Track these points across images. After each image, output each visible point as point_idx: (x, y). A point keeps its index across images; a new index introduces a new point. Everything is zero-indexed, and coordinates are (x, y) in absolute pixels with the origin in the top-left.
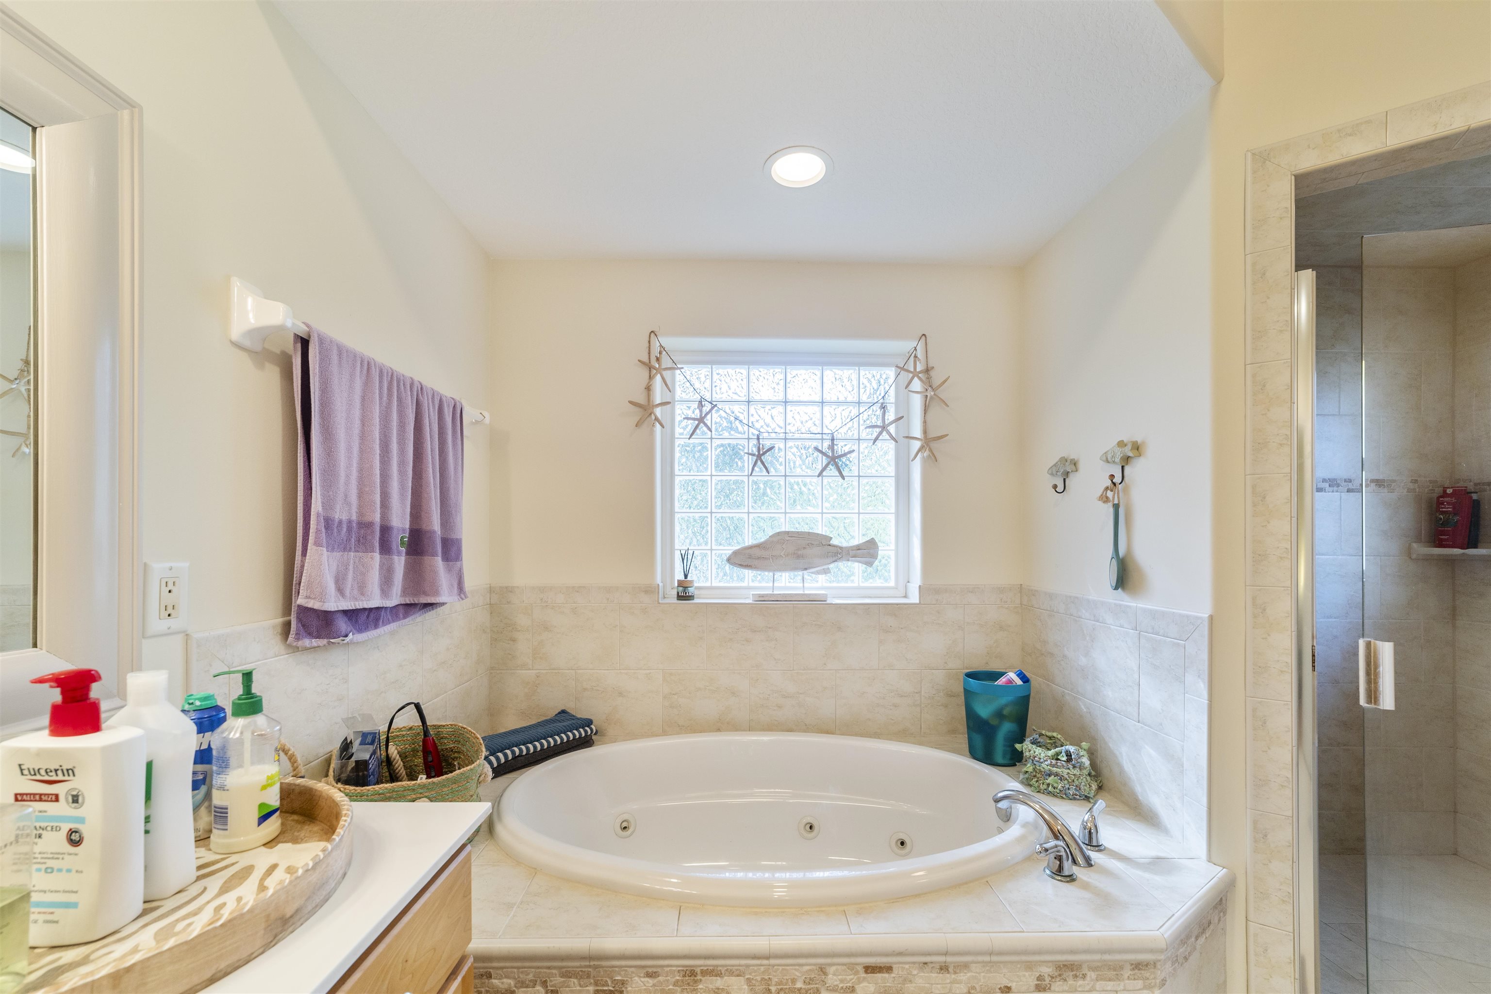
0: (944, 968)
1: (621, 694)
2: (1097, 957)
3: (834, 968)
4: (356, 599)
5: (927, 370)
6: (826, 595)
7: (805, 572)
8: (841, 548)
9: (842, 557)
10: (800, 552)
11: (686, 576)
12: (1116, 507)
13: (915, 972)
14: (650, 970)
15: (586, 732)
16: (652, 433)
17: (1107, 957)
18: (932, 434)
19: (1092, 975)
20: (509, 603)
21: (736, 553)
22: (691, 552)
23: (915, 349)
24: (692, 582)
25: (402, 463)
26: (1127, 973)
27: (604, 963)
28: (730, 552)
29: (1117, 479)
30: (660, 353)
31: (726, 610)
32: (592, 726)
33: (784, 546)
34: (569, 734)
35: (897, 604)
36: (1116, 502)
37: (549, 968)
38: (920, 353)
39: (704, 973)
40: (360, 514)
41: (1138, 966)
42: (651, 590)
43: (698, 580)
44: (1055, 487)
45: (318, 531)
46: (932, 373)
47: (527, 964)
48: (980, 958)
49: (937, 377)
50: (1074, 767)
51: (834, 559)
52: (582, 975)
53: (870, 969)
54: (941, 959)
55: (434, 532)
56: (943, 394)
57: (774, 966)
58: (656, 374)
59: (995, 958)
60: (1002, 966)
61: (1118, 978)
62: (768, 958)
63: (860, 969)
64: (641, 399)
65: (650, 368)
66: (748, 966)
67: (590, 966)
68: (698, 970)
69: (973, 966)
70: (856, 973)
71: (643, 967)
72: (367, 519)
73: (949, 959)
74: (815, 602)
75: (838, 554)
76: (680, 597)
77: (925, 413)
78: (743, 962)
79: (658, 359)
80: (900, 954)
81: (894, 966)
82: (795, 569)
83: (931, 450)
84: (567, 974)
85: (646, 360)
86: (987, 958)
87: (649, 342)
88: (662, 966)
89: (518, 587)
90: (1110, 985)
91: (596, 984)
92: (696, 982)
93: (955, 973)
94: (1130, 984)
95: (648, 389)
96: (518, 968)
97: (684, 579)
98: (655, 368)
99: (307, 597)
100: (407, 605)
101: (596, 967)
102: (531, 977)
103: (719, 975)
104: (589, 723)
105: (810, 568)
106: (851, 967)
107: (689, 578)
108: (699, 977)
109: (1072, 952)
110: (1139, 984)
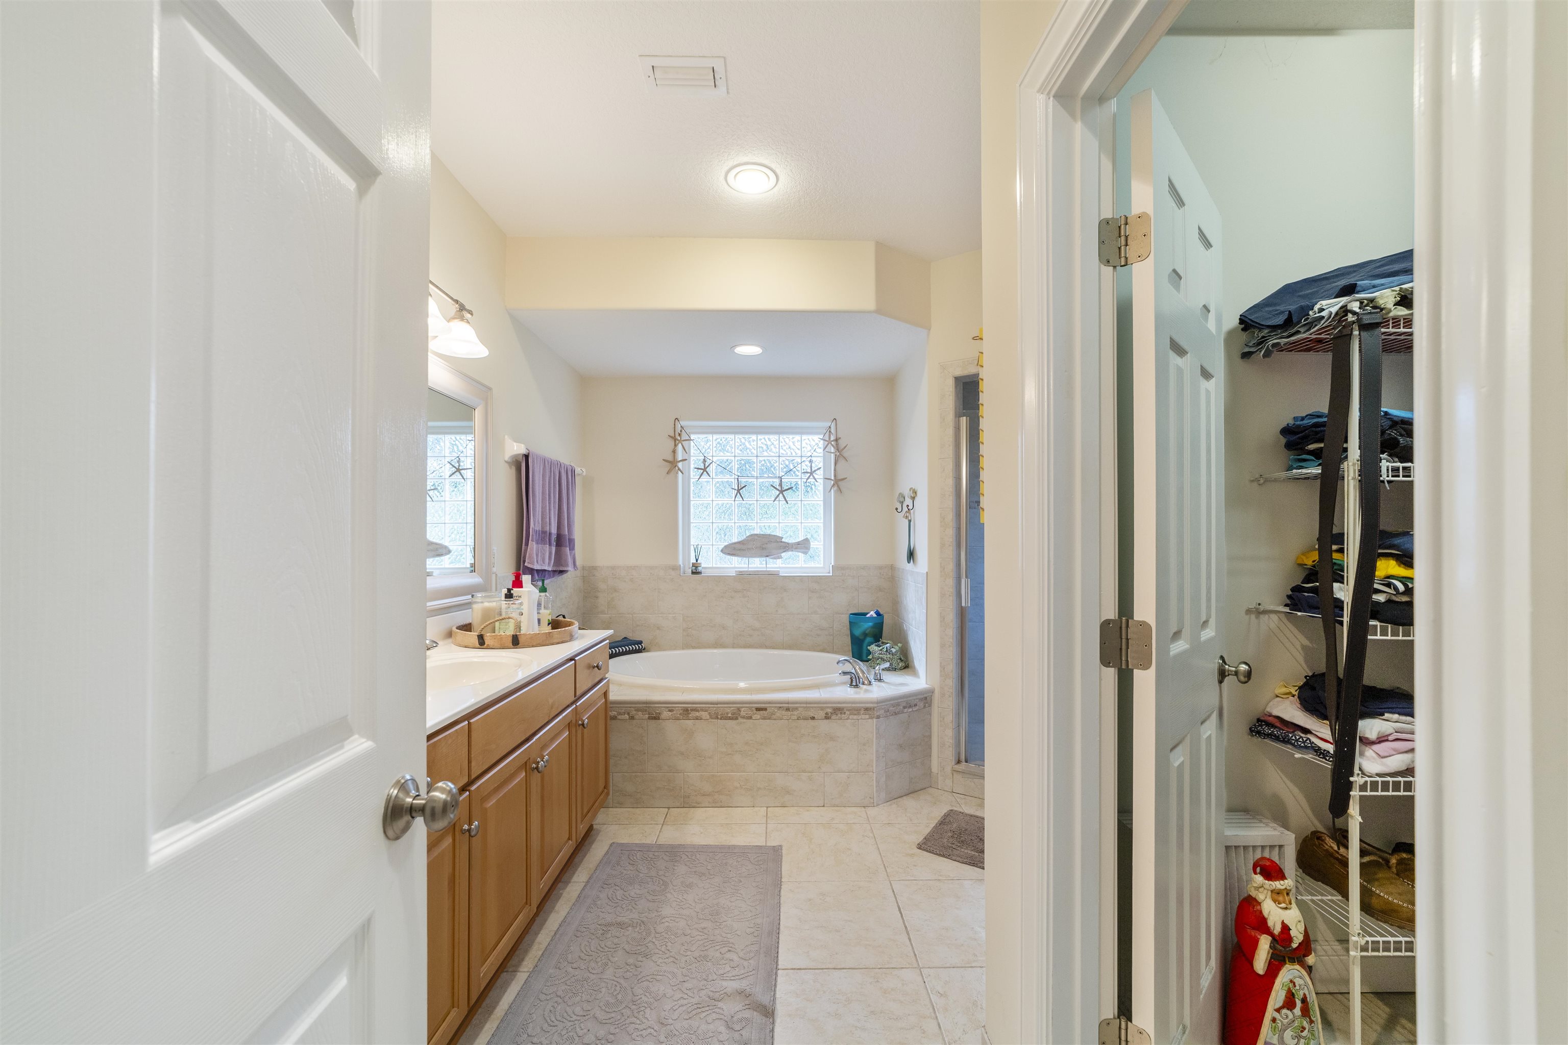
0: (788, 709)
1: (658, 628)
2: (850, 705)
3: (743, 709)
4: (542, 565)
5: (836, 440)
6: (779, 571)
7: (768, 558)
8: (788, 544)
9: (789, 549)
10: (764, 546)
11: (697, 561)
12: (910, 521)
13: (776, 711)
14: (670, 709)
15: (639, 647)
16: (676, 477)
17: (853, 705)
18: (840, 477)
19: (848, 713)
20: (594, 575)
21: (726, 547)
22: (699, 546)
23: (830, 427)
24: (700, 564)
25: (554, 502)
26: (862, 712)
27: (652, 705)
28: (723, 546)
29: (911, 507)
30: (681, 431)
31: (720, 580)
32: (642, 644)
33: (754, 543)
34: (630, 647)
35: (819, 576)
36: (910, 519)
37: (630, 707)
38: (833, 430)
39: (692, 710)
40: (542, 527)
41: (867, 709)
42: (676, 568)
43: (704, 563)
44: (897, 509)
45: (533, 535)
46: (840, 441)
47: (622, 706)
48: (802, 705)
49: (842, 444)
50: (890, 654)
51: (784, 550)
52: (643, 711)
53: (758, 709)
54: (787, 705)
55: (565, 535)
56: (845, 453)
57: (719, 707)
58: (678, 443)
59: (808, 705)
60: (811, 708)
61: (859, 714)
62: (717, 704)
63: (754, 709)
64: (670, 458)
65: (675, 440)
66: (709, 707)
67: (646, 707)
68: (689, 709)
69: (800, 709)
70: (752, 711)
71: (668, 707)
72: (545, 530)
73: (790, 705)
74: (772, 576)
75: (787, 547)
76: (693, 573)
77: (835, 465)
78: (707, 706)
79: (679, 435)
80: (770, 703)
81: (768, 708)
82: (761, 556)
83: (838, 486)
84: (638, 710)
85: (673, 435)
86: (805, 705)
87: (675, 424)
88: (675, 707)
89: (599, 567)
90: (855, 717)
91: (649, 714)
92: (688, 713)
93: (792, 711)
94: (863, 716)
95: (674, 452)
96: (618, 707)
97: (695, 562)
98: (678, 440)
99: (529, 563)
100: (554, 571)
101: (649, 707)
102: (623, 711)
103: (698, 711)
104: (641, 642)
105: (770, 556)
106: (750, 708)
107: (698, 562)
108: (690, 712)
109: (839, 703)
110: (867, 716)
